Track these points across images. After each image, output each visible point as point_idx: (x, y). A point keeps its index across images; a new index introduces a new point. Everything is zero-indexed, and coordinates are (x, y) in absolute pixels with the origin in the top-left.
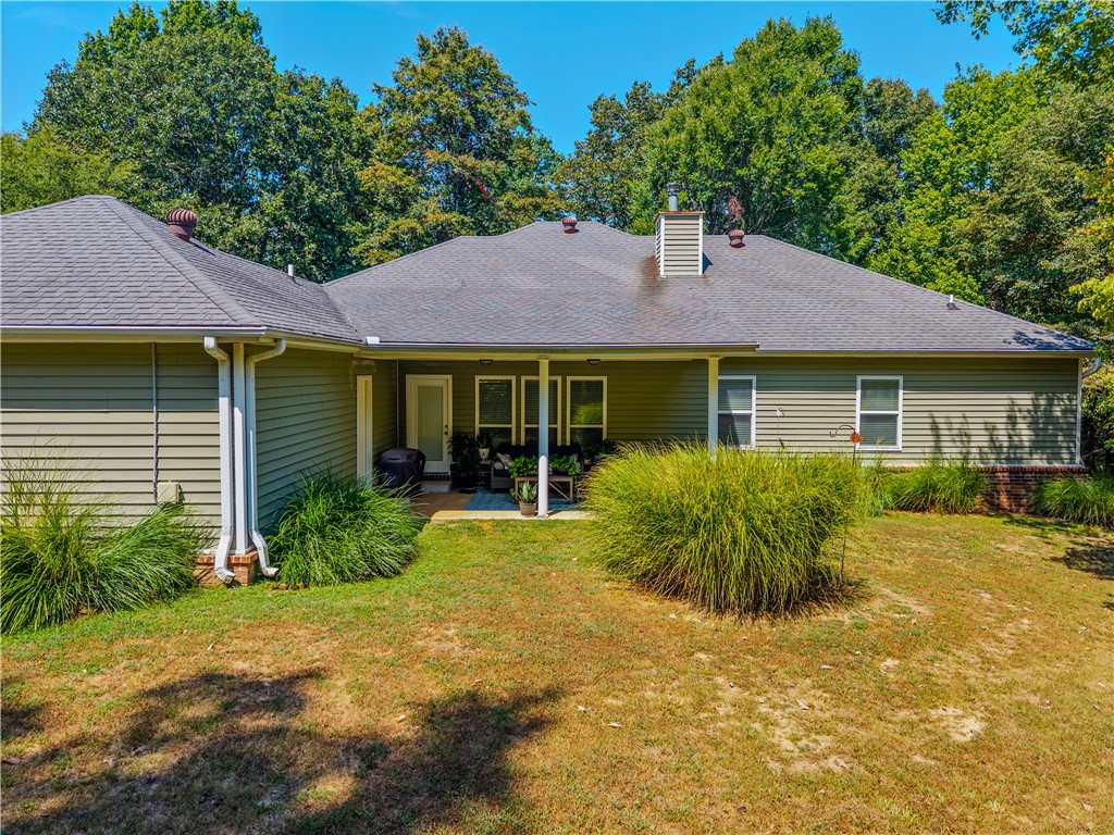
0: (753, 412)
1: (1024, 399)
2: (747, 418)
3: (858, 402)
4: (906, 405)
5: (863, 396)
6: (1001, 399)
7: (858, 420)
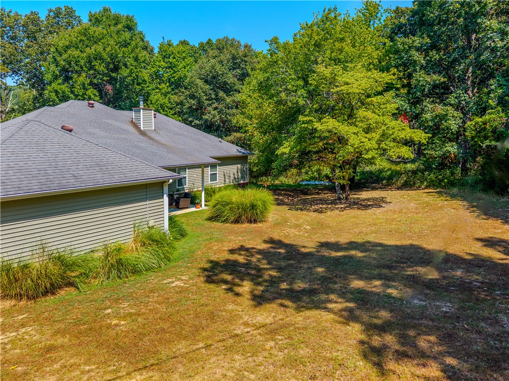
0: (187, 176)
1: (239, 166)
2: (185, 178)
3: (209, 170)
4: (219, 170)
5: (210, 168)
6: (235, 167)
7: (209, 175)
